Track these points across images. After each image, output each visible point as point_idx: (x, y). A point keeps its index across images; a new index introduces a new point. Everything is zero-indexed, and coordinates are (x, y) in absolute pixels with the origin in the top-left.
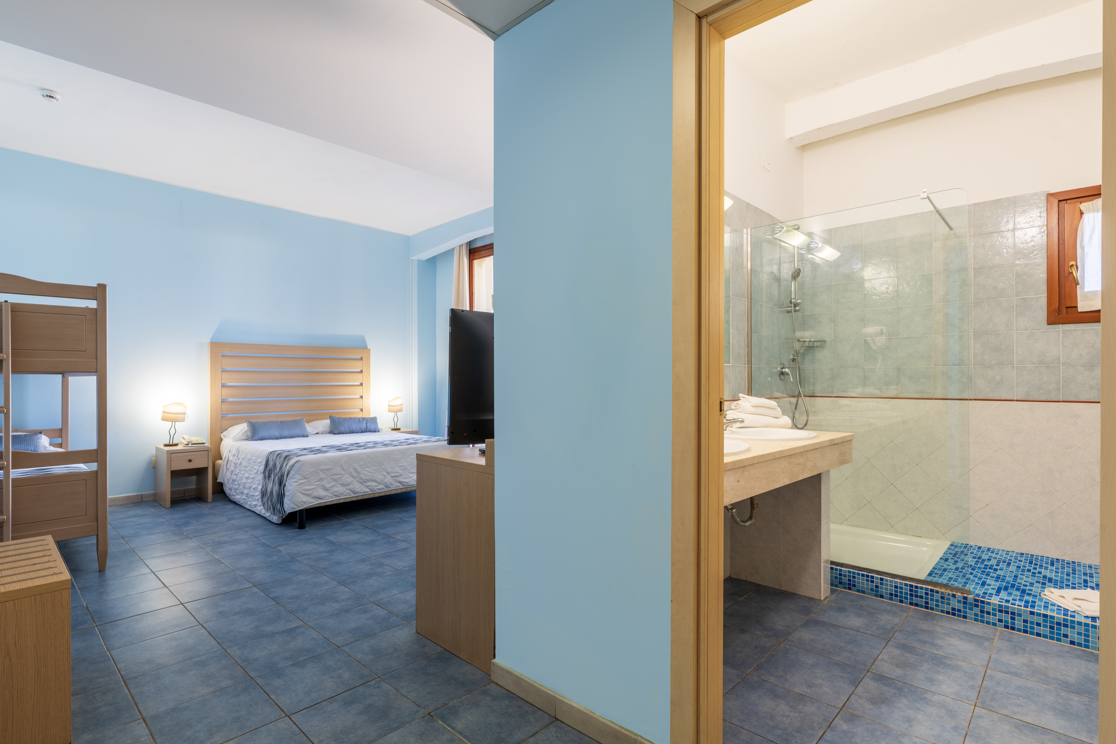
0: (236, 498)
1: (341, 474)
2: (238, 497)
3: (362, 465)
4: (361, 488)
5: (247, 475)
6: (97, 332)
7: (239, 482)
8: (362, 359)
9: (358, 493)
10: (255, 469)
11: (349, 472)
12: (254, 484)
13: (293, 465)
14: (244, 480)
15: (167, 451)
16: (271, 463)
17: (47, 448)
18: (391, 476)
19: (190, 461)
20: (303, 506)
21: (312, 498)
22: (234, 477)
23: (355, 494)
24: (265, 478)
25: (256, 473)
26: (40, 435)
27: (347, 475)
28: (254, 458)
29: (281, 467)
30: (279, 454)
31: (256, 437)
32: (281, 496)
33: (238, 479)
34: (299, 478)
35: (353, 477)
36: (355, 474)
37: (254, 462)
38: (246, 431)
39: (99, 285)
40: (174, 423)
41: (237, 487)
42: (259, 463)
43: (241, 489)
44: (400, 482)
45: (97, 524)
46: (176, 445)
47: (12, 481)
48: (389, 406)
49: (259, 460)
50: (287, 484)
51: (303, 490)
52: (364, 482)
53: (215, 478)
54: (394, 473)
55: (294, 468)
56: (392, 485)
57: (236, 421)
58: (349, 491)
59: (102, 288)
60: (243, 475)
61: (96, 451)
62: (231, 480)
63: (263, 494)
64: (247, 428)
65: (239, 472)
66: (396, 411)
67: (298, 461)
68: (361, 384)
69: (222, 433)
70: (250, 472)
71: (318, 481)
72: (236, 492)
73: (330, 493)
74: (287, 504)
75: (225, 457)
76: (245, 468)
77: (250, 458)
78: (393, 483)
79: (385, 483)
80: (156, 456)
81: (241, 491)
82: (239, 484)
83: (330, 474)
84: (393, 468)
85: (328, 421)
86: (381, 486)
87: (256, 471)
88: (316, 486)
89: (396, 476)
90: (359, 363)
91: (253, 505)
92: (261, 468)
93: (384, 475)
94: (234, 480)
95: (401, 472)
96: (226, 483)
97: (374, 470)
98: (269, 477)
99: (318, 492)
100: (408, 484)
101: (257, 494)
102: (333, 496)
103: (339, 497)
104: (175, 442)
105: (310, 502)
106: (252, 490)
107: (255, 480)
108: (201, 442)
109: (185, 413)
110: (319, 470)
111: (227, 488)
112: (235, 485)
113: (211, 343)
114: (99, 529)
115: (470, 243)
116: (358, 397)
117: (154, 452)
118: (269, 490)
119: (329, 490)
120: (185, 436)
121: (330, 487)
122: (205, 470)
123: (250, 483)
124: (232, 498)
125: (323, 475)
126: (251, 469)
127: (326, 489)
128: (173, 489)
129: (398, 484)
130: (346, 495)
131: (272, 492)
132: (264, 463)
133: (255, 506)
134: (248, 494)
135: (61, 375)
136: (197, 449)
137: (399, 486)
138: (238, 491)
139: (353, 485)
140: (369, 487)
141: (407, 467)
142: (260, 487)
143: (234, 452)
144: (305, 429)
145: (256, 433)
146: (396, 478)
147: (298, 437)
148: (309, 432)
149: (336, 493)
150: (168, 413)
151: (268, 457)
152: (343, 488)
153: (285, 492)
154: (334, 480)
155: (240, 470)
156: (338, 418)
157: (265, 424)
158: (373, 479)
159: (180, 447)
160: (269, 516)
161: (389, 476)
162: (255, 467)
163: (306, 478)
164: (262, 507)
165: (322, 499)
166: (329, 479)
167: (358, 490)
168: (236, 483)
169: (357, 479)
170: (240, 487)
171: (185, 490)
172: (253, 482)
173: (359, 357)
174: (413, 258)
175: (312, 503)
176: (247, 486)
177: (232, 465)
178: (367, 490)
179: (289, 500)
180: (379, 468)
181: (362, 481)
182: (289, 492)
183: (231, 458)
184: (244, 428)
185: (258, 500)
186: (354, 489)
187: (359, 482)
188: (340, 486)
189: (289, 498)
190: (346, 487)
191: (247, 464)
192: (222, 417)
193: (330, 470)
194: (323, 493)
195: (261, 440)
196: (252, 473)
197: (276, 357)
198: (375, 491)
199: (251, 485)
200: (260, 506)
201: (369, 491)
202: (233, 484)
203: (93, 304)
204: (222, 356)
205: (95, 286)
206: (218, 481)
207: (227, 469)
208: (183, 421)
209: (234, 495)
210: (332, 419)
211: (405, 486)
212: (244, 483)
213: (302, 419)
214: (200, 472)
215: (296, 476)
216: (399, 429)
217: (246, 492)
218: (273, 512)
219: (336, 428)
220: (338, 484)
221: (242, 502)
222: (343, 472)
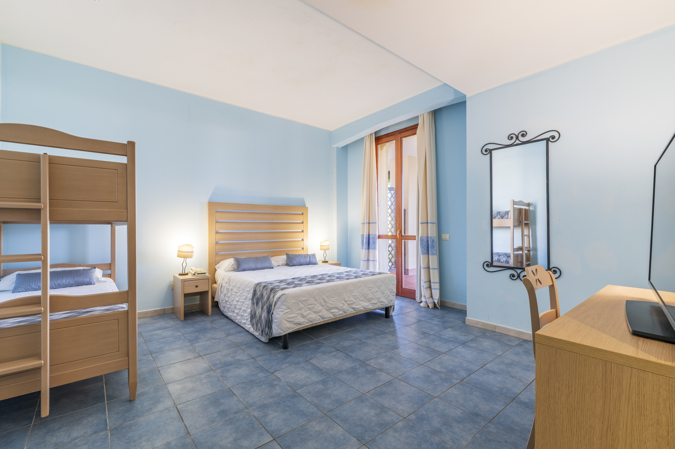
0: (229, 314)
1: (314, 304)
2: (230, 314)
3: (328, 296)
4: (328, 314)
5: (237, 299)
6: (127, 185)
7: (231, 303)
8: (303, 214)
9: (325, 318)
10: (244, 295)
11: (320, 302)
12: (244, 307)
13: (279, 298)
14: (235, 303)
15: (181, 279)
16: (258, 293)
17: (99, 279)
18: (348, 304)
19: (197, 287)
20: (287, 331)
21: (294, 324)
22: (227, 299)
23: (323, 319)
24: (253, 304)
25: (245, 299)
26: (94, 270)
27: (318, 305)
28: (243, 287)
29: (268, 298)
30: (265, 286)
31: (240, 269)
32: (269, 323)
33: (230, 301)
34: (284, 308)
35: (322, 306)
36: (324, 304)
37: (243, 290)
38: (233, 264)
39: (129, 142)
40: (185, 259)
41: (229, 306)
42: (248, 291)
43: (232, 309)
44: (353, 308)
45: (128, 359)
46: (187, 274)
47: (50, 324)
48: (321, 246)
49: (247, 289)
50: (274, 313)
51: (287, 318)
52: (330, 309)
53: (213, 298)
54: (349, 301)
55: (280, 300)
56: (348, 311)
57: (226, 257)
58: (319, 317)
59: (131, 145)
60: (234, 298)
61: (127, 292)
62: (224, 300)
63: (253, 316)
64: (233, 262)
65: (230, 296)
66: (325, 249)
67: (283, 294)
68: (303, 231)
69: (216, 265)
70: (240, 297)
71: (298, 310)
72: (229, 310)
73: (306, 319)
74: (275, 329)
75: (220, 283)
76: (236, 294)
77: (239, 286)
78: (349, 309)
79: (344, 309)
80: (174, 282)
81: (233, 310)
82: (231, 305)
83: (307, 304)
84: (349, 297)
85: (285, 257)
86: (341, 312)
87: (245, 297)
88: (296, 315)
89: (351, 304)
90: (301, 217)
91: (243, 323)
92: (249, 296)
93: (343, 303)
94: (227, 301)
95: (354, 300)
96: (221, 302)
97: (336, 299)
98: (257, 304)
99: (298, 319)
100: (359, 310)
101: (246, 315)
102: (308, 322)
103: (312, 322)
104: (186, 272)
105: (293, 327)
106: (241, 311)
107: (244, 304)
108: (203, 272)
109: (192, 252)
110: (299, 301)
111: (221, 306)
112: (228, 305)
113: (209, 202)
114: (130, 364)
115: (376, 133)
116: (301, 240)
117: (172, 279)
118: (257, 314)
119: (306, 317)
120: (193, 268)
121: (307, 315)
122: (206, 293)
123: (240, 306)
124: (226, 314)
125: (301, 306)
126: (241, 295)
127: (303, 317)
128: (185, 305)
129: (352, 310)
130: (318, 321)
131: (260, 317)
132: (252, 292)
133: (245, 323)
134: (238, 313)
135: (110, 225)
136: (200, 277)
137: (352, 312)
138: (230, 310)
139: (322, 312)
140: (333, 314)
141: (358, 296)
142: (249, 310)
143: (226, 280)
144: (271, 263)
145: (239, 266)
146: (351, 305)
147: (267, 268)
148: (273, 265)
149: (310, 319)
150: (182, 252)
151: (256, 288)
152: (315, 315)
153: (273, 318)
154: (310, 309)
155: (231, 294)
156: (291, 255)
157: (245, 259)
158: (336, 307)
159: (189, 277)
160: (257, 335)
161: (346, 304)
162: (244, 294)
163: (289, 308)
164: (250, 326)
165: (301, 325)
166: (306, 308)
167: (326, 316)
168: (228, 303)
169: (325, 307)
170: (232, 307)
171: (192, 305)
172: (242, 305)
173: (301, 213)
174: (335, 146)
175: (294, 328)
176: (238, 307)
177: (225, 289)
178: (332, 316)
179: (277, 326)
180: (340, 298)
181: (329, 308)
182: (277, 319)
183: (224, 285)
184: (232, 262)
185: (247, 320)
186: (323, 316)
187: (326, 310)
188: (313, 313)
189: (277, 325)
190: (318, 314)
191: (237, 290)
192: (216, 254)
193: (306, 301)
194: (301, 320)
195: (243, 271)
196: (242, 298)
197: (250, 213)
198: (337, 316)
199: (241, 307)
200: (249, 325)
201: (333, 316)
202: (226, 304)
203: (123, 160)
204: (216, 212)
205: (126, 143)
206: (215, 300)
207: (221, 292)
208: (191, 257)
209: (227, 312)
210: (288, 255)
211: (356, 311)
212: (235, 304)
213: (269, 255)
214: (203, 294)
215: (282, 306)
216: (327, 262)
217: (236, 311)
218: (261, 334)
219: (291, 261)
220: (312, 312)
221: (233, 318)
222: (315, 302)
